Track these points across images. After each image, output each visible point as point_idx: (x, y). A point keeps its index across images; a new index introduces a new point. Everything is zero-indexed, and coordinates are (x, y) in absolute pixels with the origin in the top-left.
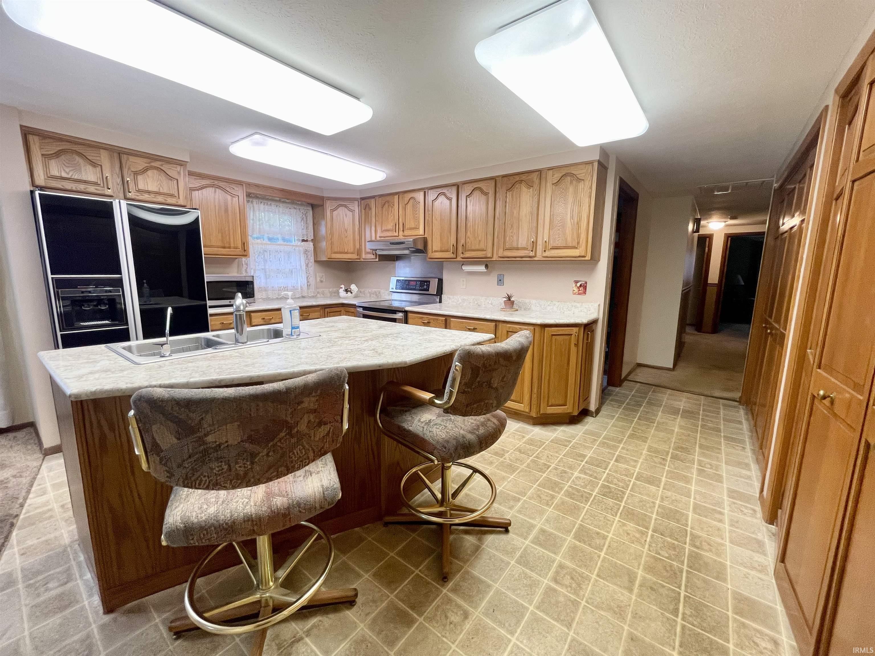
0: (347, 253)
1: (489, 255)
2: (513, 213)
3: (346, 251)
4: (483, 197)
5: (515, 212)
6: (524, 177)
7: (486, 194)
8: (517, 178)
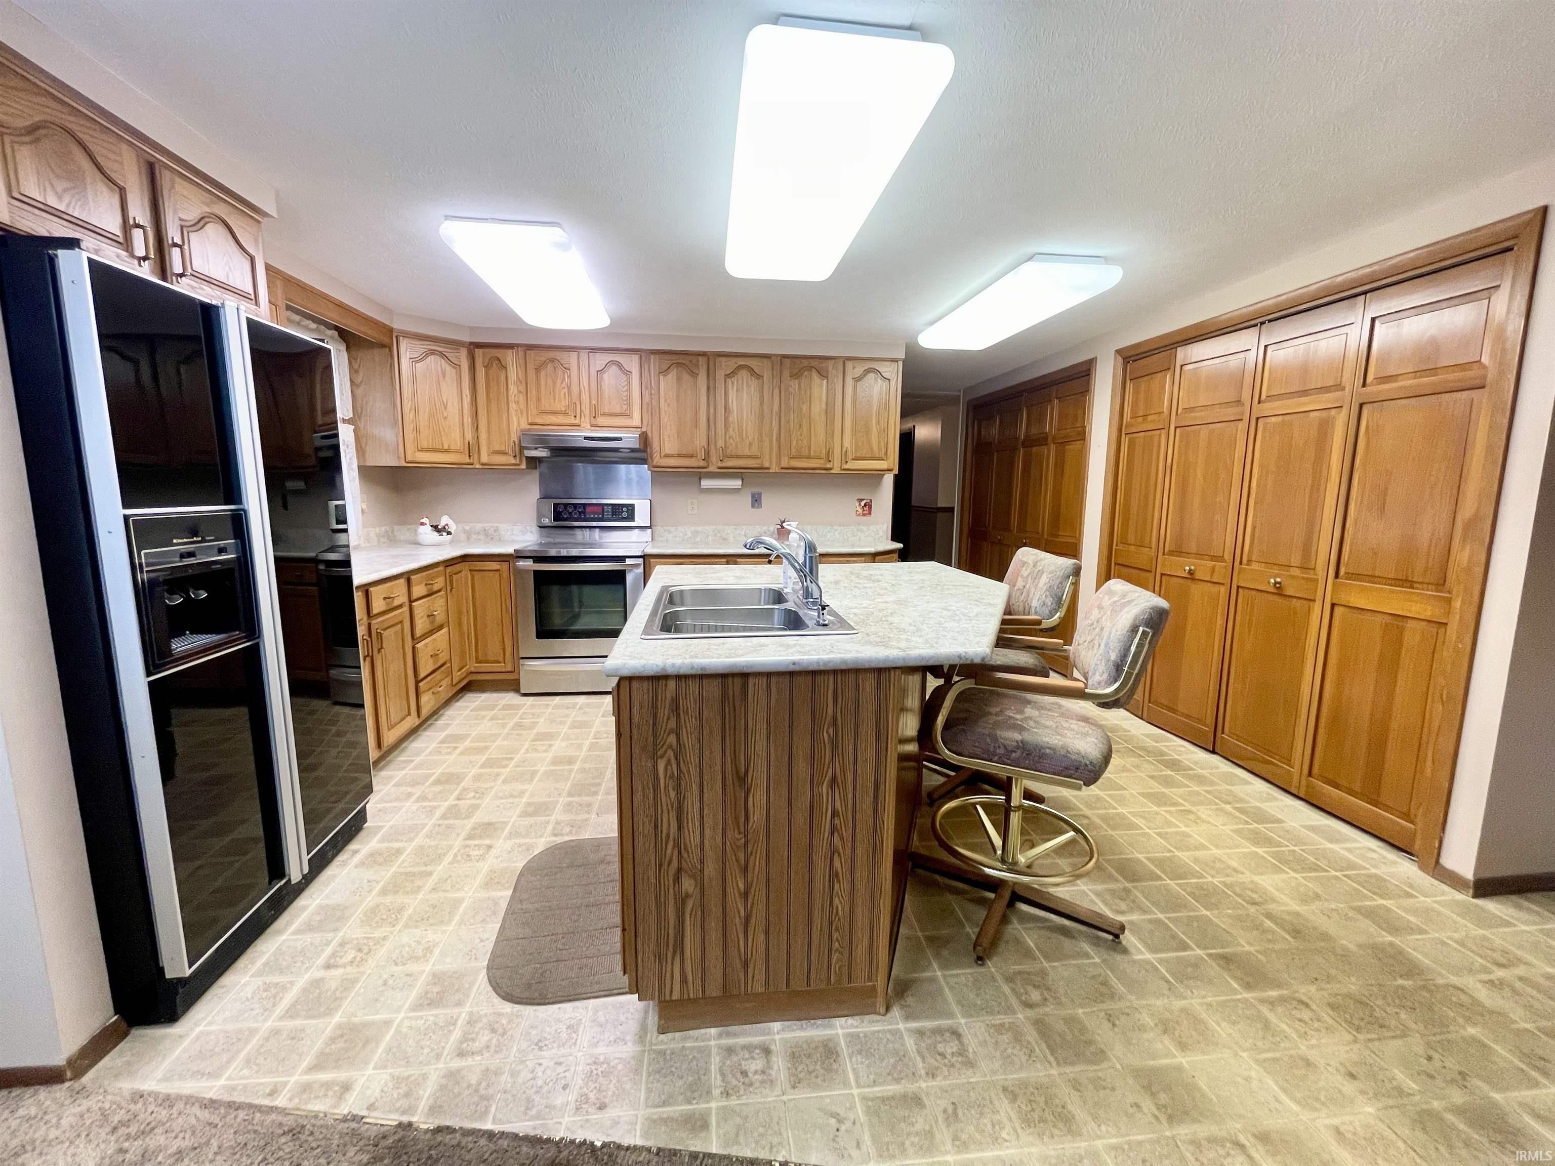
0: (447, 451)
1: (766, 465)
2: (801, 409)
3: (446, 447)
4: (754, 383)
5: (804, 409)
6: (814, 363)
7: (759, 377)
8: (805, 363)
